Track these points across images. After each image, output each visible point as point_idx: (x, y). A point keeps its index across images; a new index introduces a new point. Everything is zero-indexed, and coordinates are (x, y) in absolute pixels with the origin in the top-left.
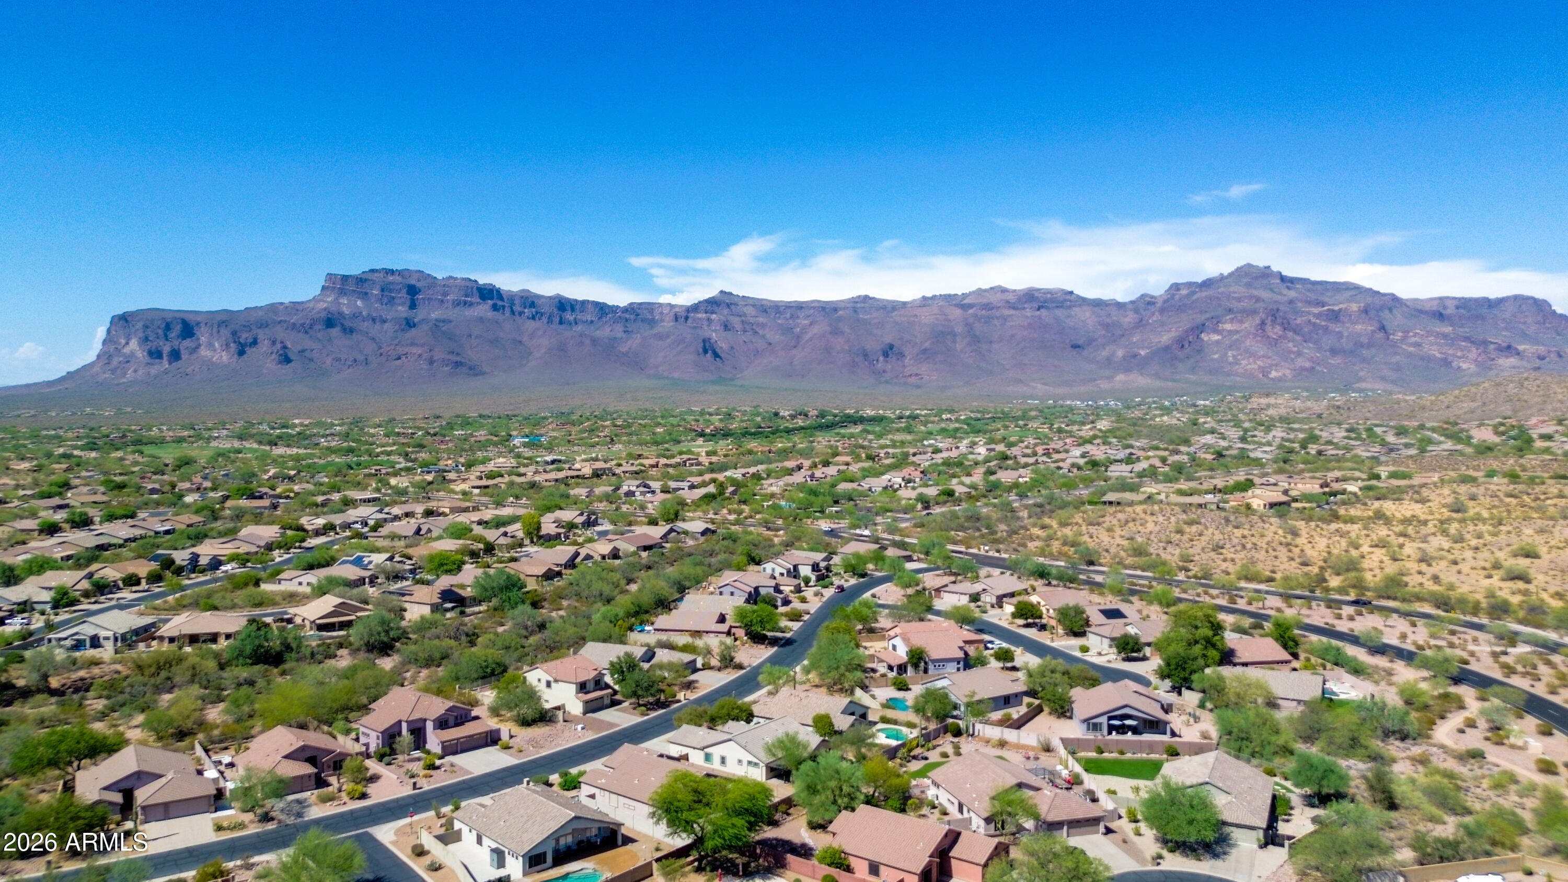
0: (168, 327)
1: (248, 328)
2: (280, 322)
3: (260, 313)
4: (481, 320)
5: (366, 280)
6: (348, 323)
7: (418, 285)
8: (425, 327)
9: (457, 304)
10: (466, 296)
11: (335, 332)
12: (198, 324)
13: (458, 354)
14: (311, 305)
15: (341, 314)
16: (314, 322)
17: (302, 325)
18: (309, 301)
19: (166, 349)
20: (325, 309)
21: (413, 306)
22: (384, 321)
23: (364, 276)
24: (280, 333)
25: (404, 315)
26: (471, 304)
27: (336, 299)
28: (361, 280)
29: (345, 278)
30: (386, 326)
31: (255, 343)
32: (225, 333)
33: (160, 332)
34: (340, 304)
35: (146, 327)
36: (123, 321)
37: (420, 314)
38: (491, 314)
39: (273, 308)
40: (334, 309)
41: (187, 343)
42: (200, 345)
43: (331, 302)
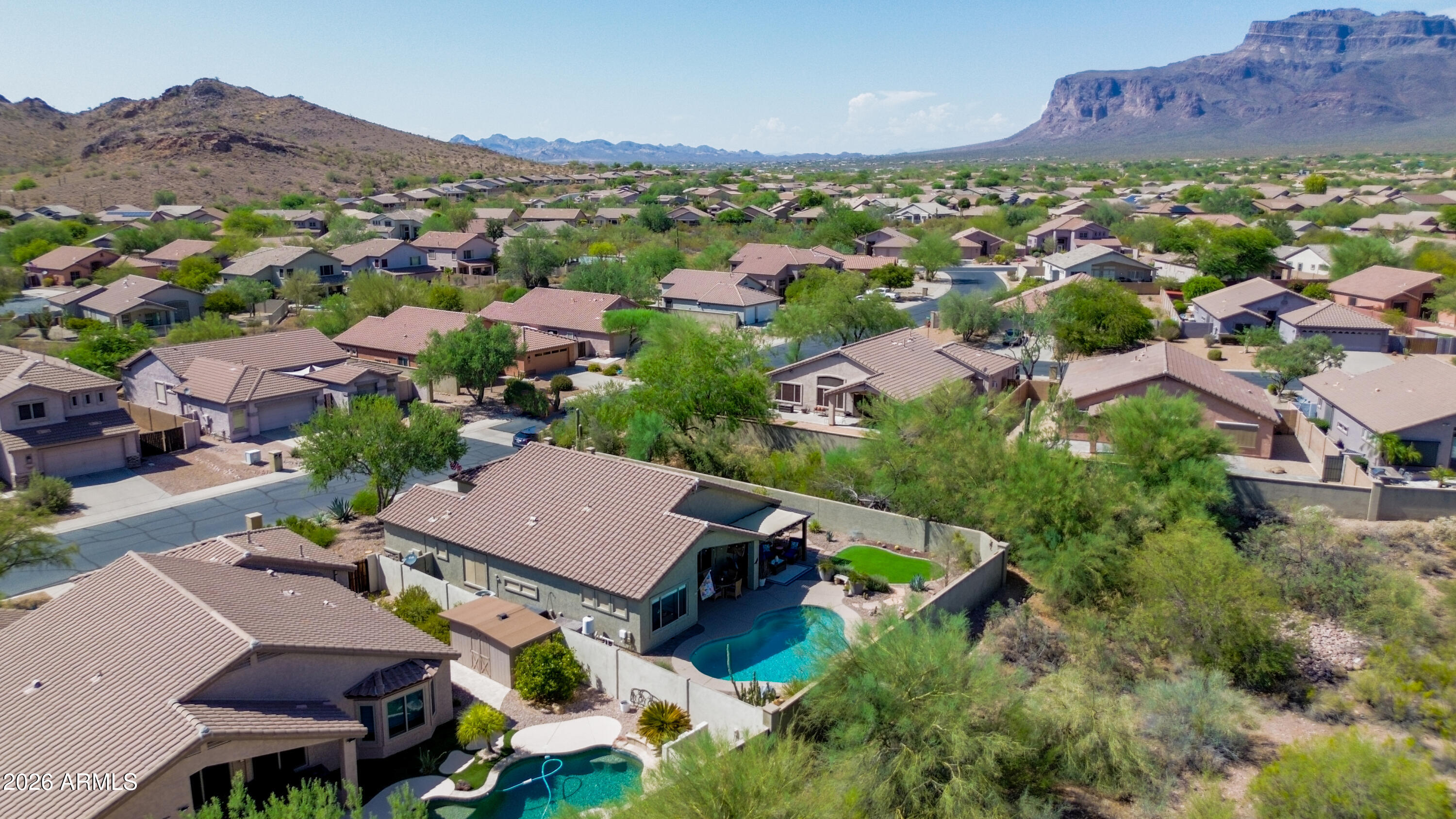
0: (1100, 87)
1: (1168, 83)
2: (1200, 74)
3: (1183, 68)
4: (1420, 57)
5: (1294, 24)
6: (1268, 72)
7: (1351, 24)
8: (1351, 70)
9: (1394, 42)
10: (1408, 32)
11: (1252, 81)
12: (1125, 82)
13: (1385, 98)
14: (1232, 56)
15: (1261, 63)
16: (1233, 72)
17: (1220, 77)
18: (1231, 52)
19: (1096, 107)
20: (1246, 59)
21: (1342, 48)
22: (1306, 67)
23: (1291, 21)
24: (1197, 86)
25: (1331, 59)
26: (1412, 41)
27: (1259, 47)
28: (1287, 26)
29: (1271, 25)
30: (1309, 72)
31: (1172, 97)
32: (1147, 88)
33: (1093, 91)
34: (1261, 52)
35: (1082, 88)
36: (1065, 83)
37: (1350, 56)
38: (1436, 50)
39: (1195, 62)
40: (1255, 58)
41: (1114, 101)
42: (1123, 102)
43: (1254, 51)
